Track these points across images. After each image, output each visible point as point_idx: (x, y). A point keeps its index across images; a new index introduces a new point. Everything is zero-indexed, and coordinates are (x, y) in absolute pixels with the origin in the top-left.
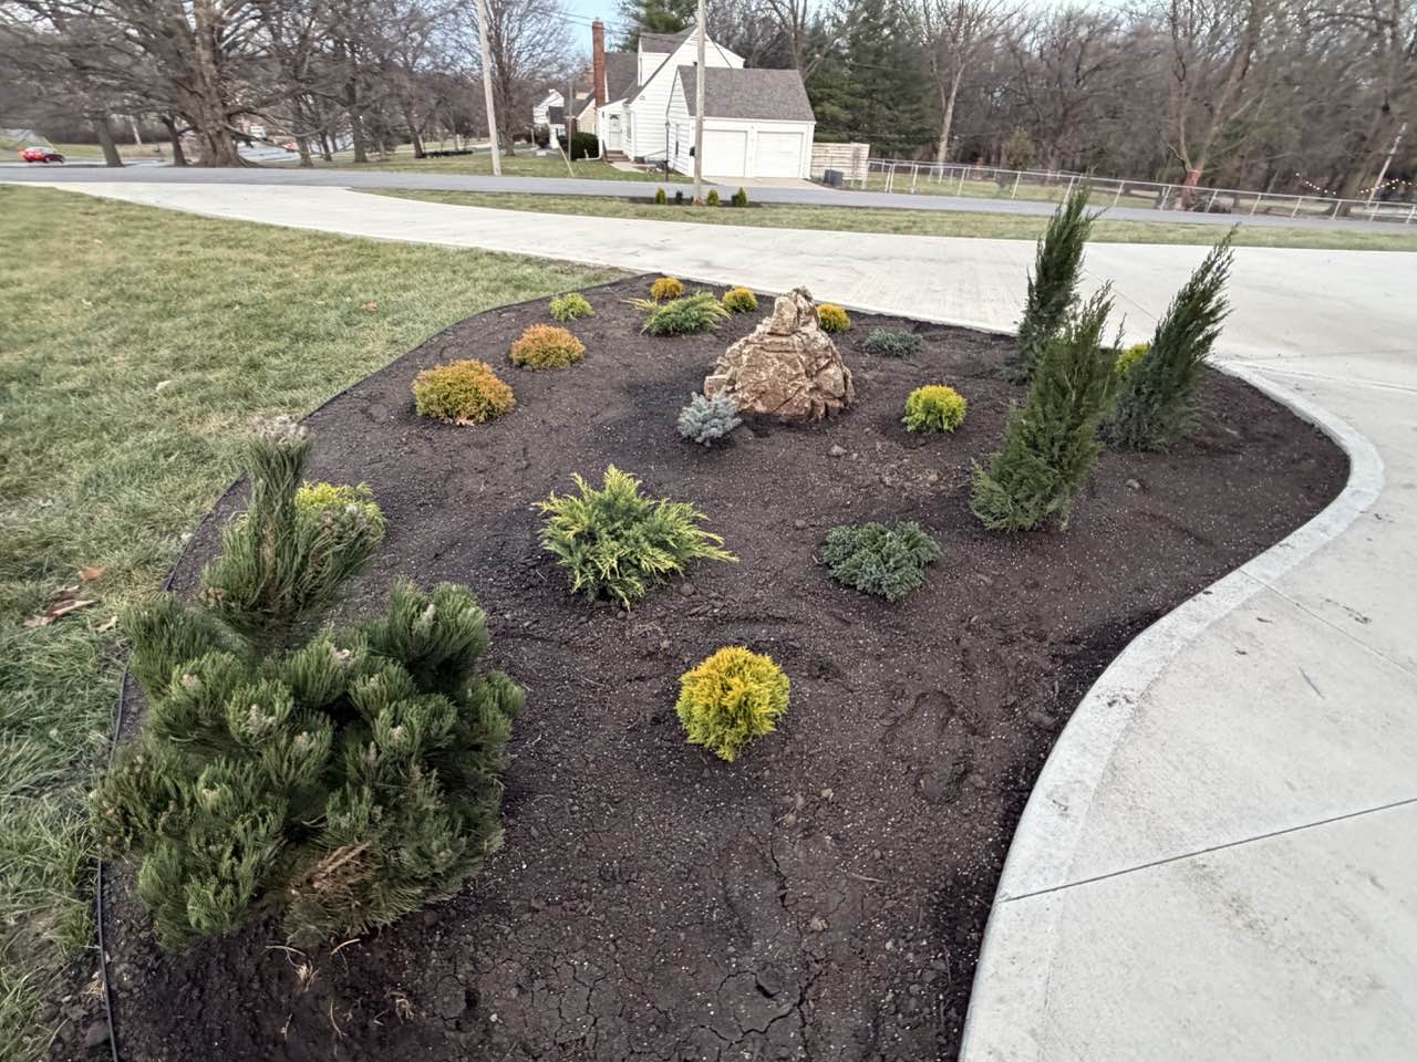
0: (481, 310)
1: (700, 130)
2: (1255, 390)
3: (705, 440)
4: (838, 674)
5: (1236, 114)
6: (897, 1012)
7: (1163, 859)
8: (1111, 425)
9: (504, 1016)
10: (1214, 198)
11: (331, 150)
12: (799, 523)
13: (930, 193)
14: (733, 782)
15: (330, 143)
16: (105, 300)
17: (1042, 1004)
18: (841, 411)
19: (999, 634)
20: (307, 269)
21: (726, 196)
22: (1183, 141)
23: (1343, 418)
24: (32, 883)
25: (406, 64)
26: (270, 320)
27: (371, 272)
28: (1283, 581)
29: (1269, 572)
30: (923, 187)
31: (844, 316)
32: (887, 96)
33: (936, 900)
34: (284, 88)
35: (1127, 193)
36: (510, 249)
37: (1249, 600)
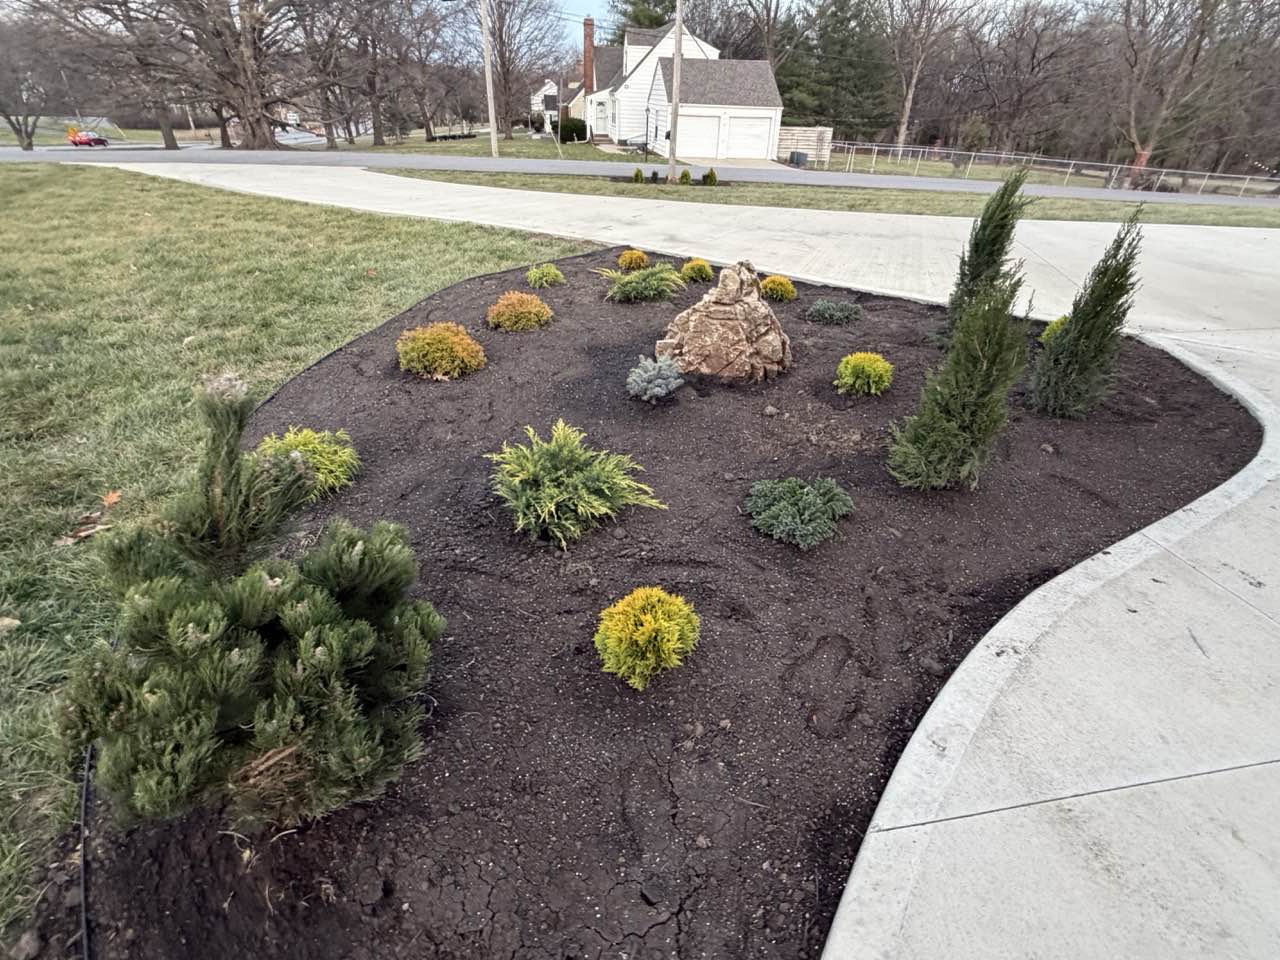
0: (467, 277)
1: (675, 115)
2: (1177, 362)
3: (651, 398)
4: (748, 615)
5: (1187, 98)
6: (765, 926)
7: (1031, 801)
8: (1031, 392)
9: (416, 906)
10: (1162, 177)
11: (354, 134)
12: (728, 476)
13: (890, 173)
14: (642, 709)
15: (353, 129)
16: (148, 267)
17: (898, 928)
18: (779, 374)
19: (902, 585)
20: (320, 240)
21: (697, 175)
22: (1132, 124)
23: (1261, 390)
24: (36, 764)
25: (420, 59)
26: (284, 284)
27: (375, 243)
28: (1182, 544)
29: (1168, 536)
30: (882, 167)
31: (791, 287)
32: (851, 83)
33: (814, 827)
34: (315, 80)
35: (1078, 173)
36: (498, 223)
37: (1146, 561)
